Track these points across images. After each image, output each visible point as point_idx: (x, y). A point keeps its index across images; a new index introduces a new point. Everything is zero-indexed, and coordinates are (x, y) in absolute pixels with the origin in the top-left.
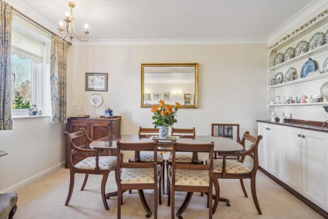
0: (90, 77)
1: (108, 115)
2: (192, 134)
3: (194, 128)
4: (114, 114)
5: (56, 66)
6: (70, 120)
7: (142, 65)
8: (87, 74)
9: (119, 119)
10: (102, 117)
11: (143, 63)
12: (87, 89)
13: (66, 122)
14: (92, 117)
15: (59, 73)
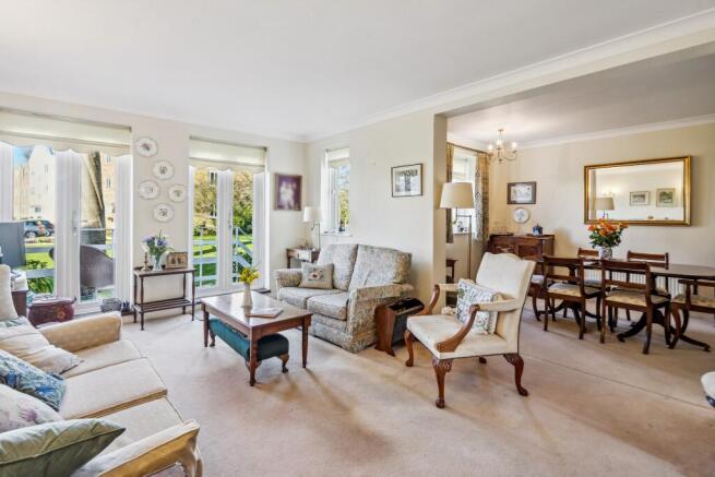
0: (512, 188)
1: (537, 233)
2: (664, 262)
3: (667, 254)
4: (544, 232)
5: (480, 183)
6: (493, 237)
7: (586, 167)
8: (510, 185)
9: (552, 238)
10: (529, 235)
11: (586, 164)
12: (510, 202)
13: (488, 239)
14: (516, 235)
15: (483, 189)
